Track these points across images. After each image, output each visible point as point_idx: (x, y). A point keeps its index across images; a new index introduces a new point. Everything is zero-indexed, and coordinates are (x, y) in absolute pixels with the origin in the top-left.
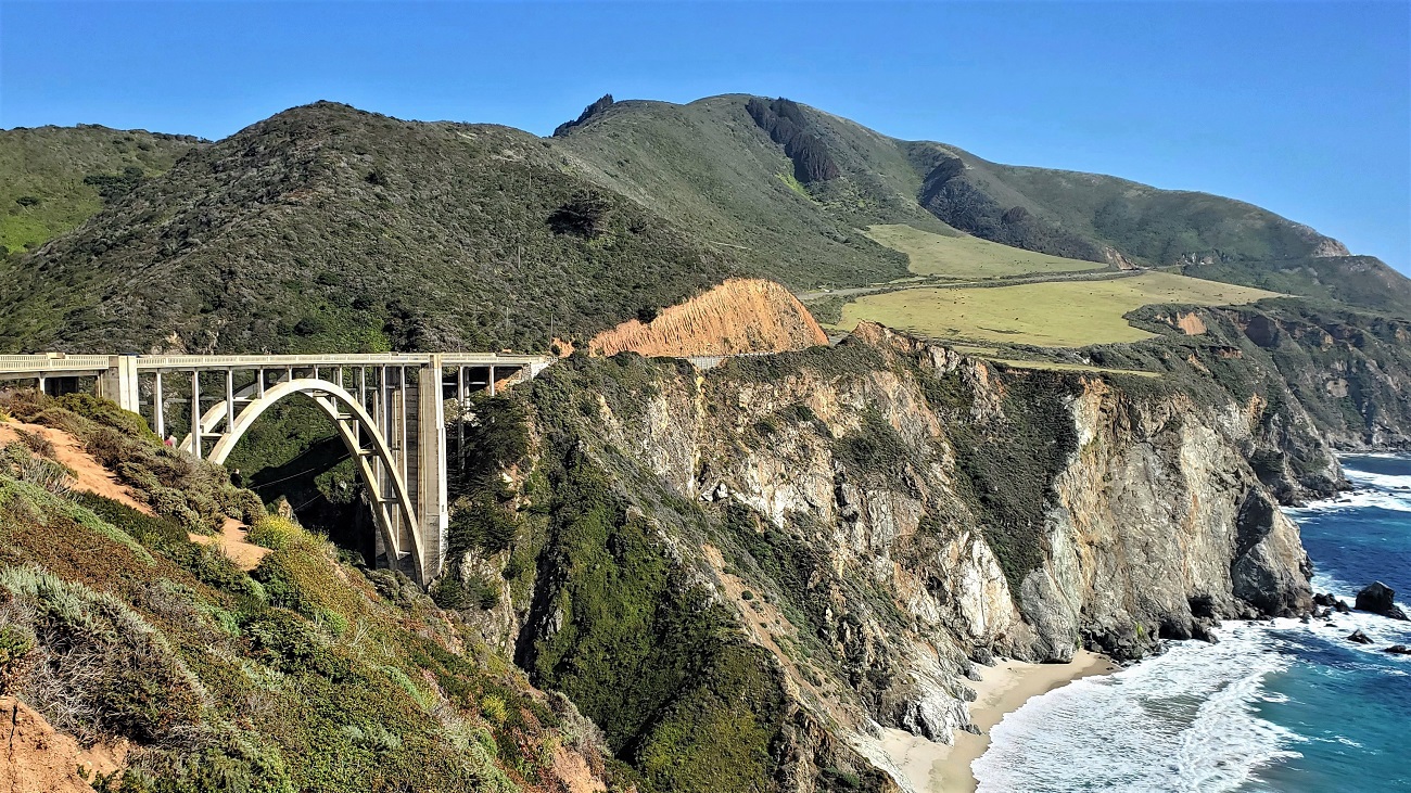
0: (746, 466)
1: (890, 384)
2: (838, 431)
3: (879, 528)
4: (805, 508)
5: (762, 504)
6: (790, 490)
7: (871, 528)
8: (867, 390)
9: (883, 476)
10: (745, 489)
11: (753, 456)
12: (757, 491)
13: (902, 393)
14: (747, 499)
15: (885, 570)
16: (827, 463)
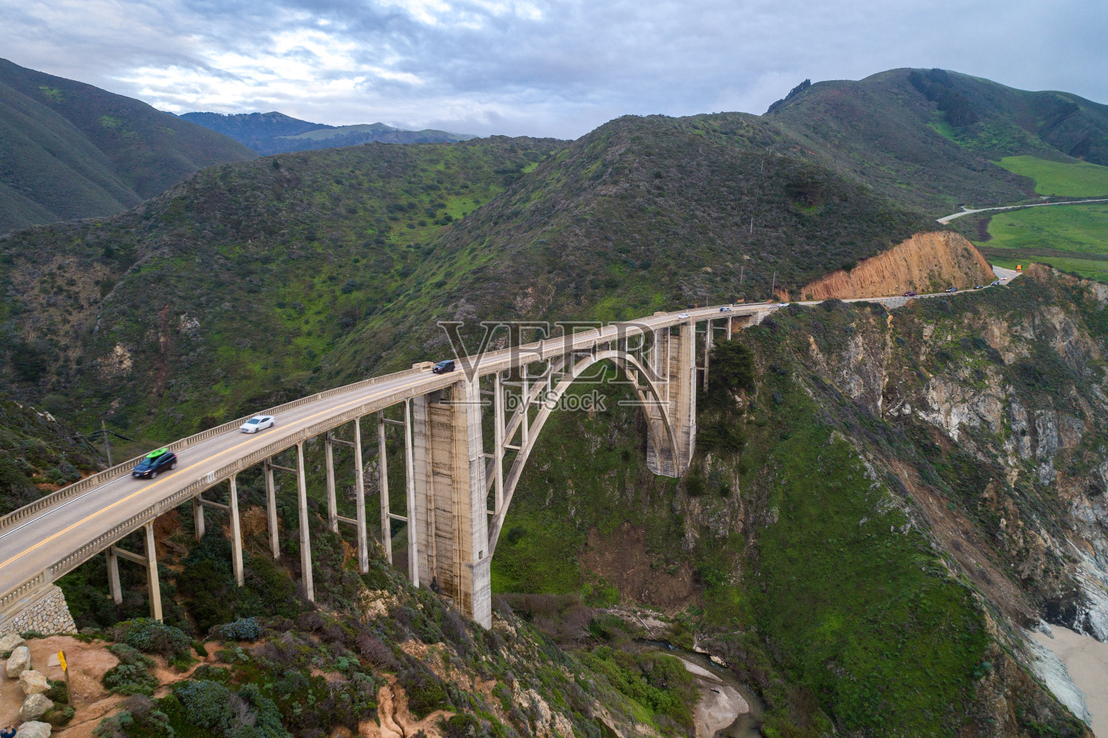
0: (928, 389)
1: (1057, 318)
2: (1010, 358)
3: (1044, 442)
4: (976, 423)
5: (941, 418)
6: (964, 408)
7: (1037, 441)
8: (1037, 322)
9: (1050, 398)
10: (924, 405)
11: (933, 380)
12: (936, 408)
13: (1067, 324)
14: (927, 415)
15: (1048, 477)
16: (999, 385)
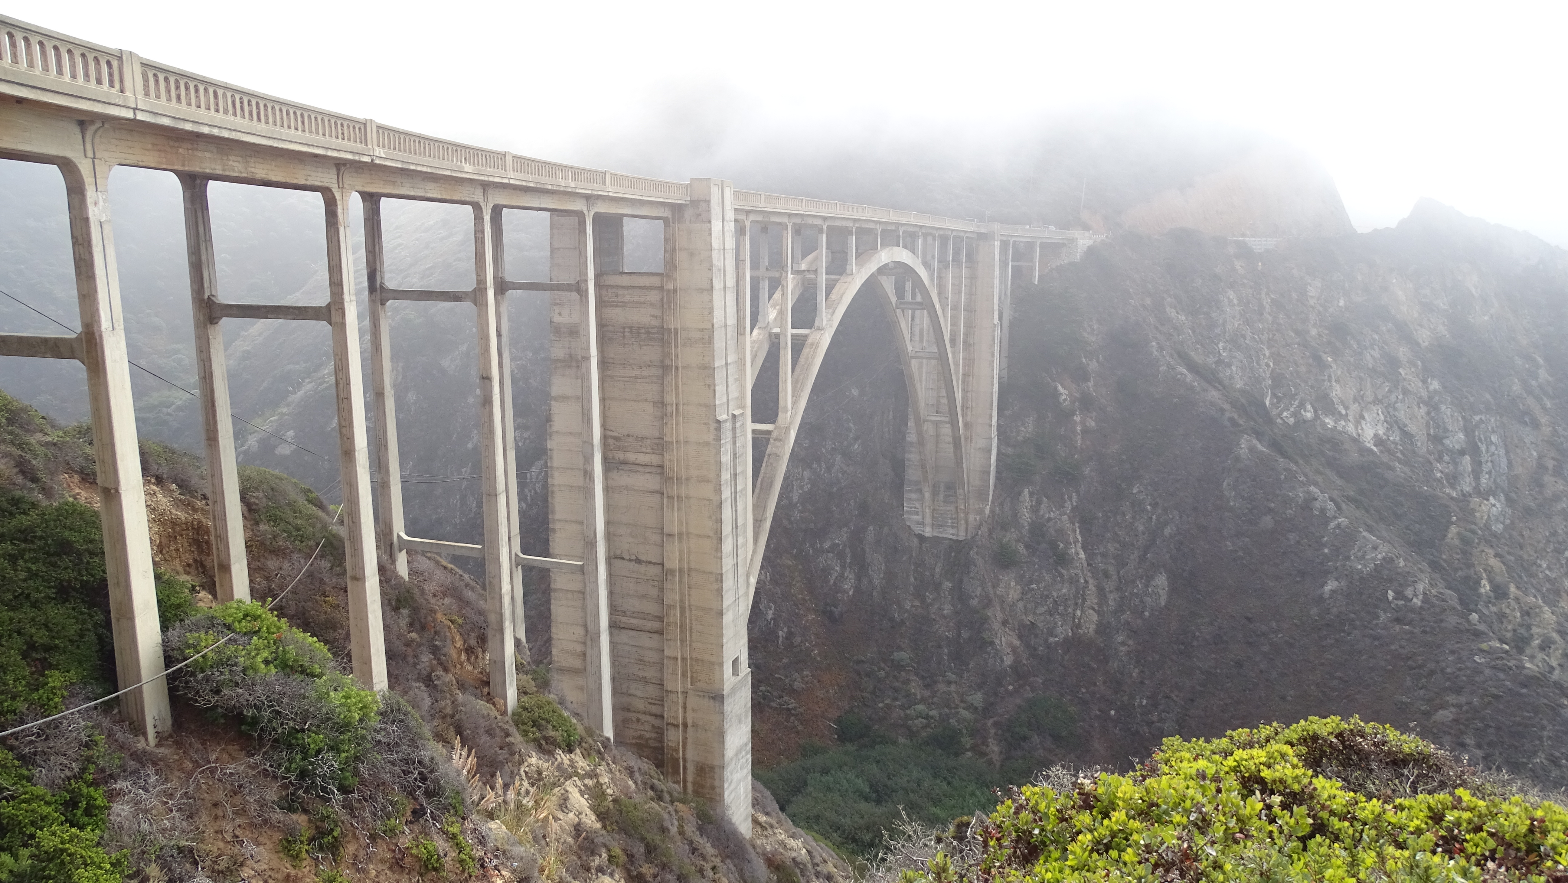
0: (1330, 381)
2: (1424, 336)
3: (1489, 464)
4: (1397, 436)
5: (1351, 428)
6: (1379, 413)
7: (1480, 463)
9: (1488, 396)
10: (1330, 409)
11: (1334, 366)
12: (1344, 412)
14: (1336, 423)
15: (1502, 519)
16: (1418, 376)
